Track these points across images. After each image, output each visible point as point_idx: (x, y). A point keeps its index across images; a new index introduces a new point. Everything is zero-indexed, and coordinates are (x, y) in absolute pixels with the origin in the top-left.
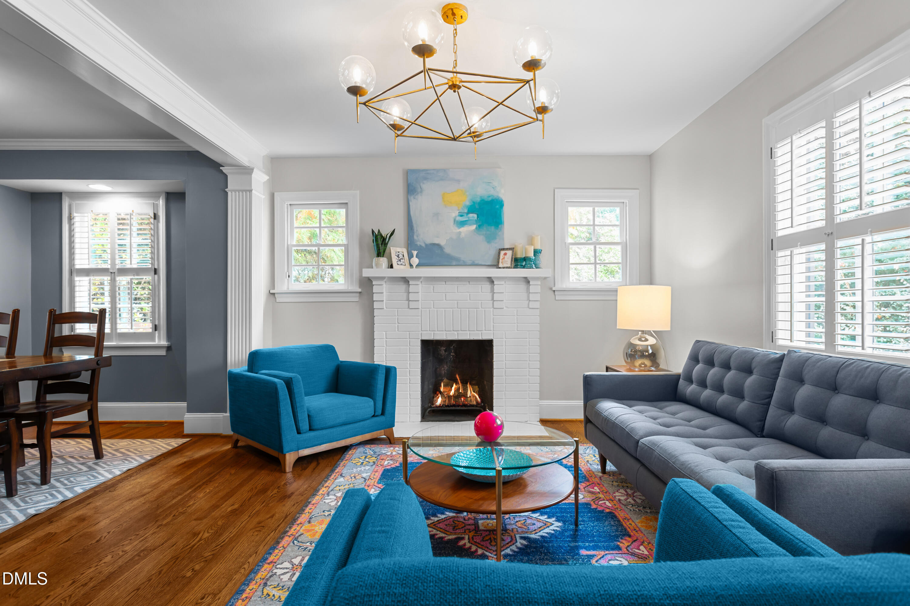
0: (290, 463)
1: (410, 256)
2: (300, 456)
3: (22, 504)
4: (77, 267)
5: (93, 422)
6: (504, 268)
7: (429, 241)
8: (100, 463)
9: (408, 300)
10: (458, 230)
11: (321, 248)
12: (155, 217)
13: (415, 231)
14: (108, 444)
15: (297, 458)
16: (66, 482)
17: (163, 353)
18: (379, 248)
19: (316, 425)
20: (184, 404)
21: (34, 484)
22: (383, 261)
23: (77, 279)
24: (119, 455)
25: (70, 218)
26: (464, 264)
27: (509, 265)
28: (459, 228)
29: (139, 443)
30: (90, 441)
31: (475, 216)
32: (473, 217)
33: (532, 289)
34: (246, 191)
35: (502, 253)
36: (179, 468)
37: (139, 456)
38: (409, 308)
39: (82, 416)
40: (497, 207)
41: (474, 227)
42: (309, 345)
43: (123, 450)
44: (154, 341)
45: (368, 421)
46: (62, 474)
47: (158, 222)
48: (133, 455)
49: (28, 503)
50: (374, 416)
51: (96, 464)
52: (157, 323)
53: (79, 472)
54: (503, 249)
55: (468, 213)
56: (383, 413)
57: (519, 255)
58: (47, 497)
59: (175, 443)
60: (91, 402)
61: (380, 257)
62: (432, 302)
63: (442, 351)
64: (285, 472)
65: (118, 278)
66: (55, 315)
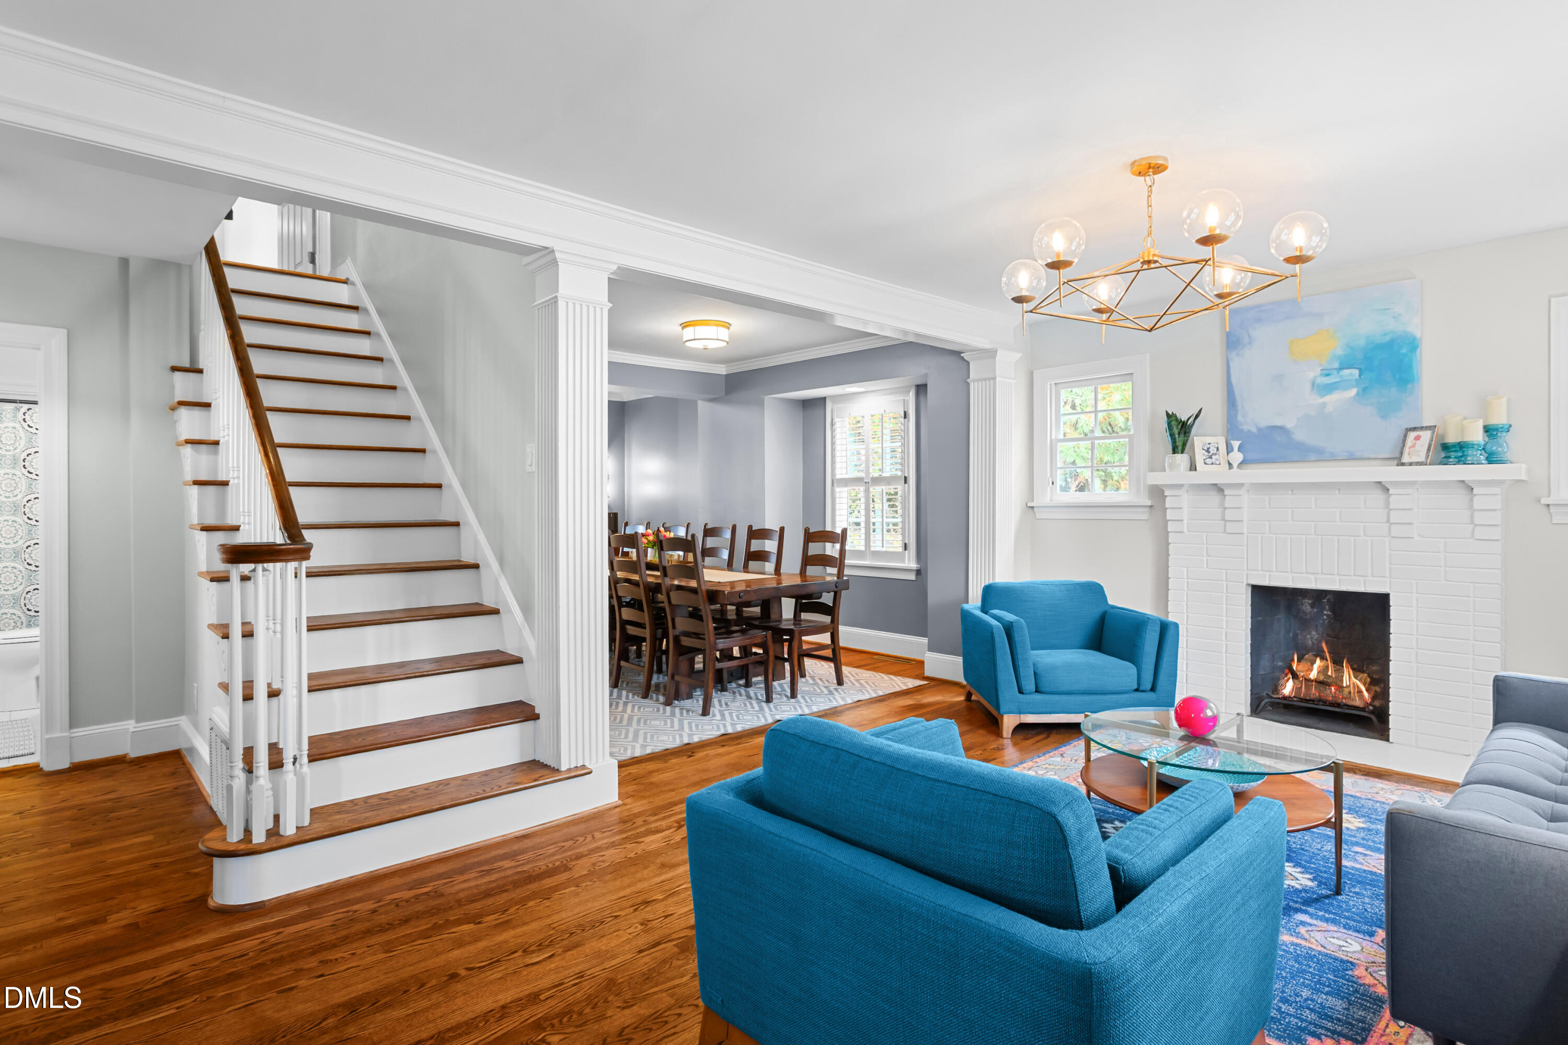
0: (1008, 727)
1: (1229, 449)
2: (1022, 722)
3: (774, 710)
4: (838, 477)
5: (834, 646)
6: (1411, 464)
7: (1264, 424)
8: (839, 690)
9: (1223, 519)
10: (1321, 401)
11: (1096, 442)
12: (905, 415)
13: (1239, 407)
14: (853, 673)
15: (1018, 723)
16: (808, 700)
17: (912, 577)
18: (1175, 439)
19: (1044, 686)
20: (925, 640)
21: (786, 696)
22: (1182, 459)
23: (837, 490)
24: (858, 685)
25: (832, 424)
26: (1333, 458)
27: (1422, 458)
28: (1322, 396)
29: (879, 677)
30: (832, 665)
31: (1356, 372)
32: (1351, 375)
33: (1478, 503)
34: (989, 379)
35: (1412, 435)
36: (903, 709)
37: (873, 690)
38: (1225, 532)
39: (825, 638)
40: (1404, 351)
41: (1354, 392)
42: (1066, 581)
43: (862, 681)
44: (903, 561)
45: (1126, 696)
46: (808, 693)
47: (909, 421)
48: (869, 687)
49: (778, 710)
50: (1137, 690)
51: (836, 689)
52: (906, 542)
53: (820, 694)
54: (1414, 429)
55: (1341, 368)
56: (1153, 689)
57: (1451, 439)
58: (791, 709)
59: (912, 683)
60: (832, 625)
61: (1178, 453)
62: (1267, 523)
63: (1306, 605)
64: (1002, 737)
65: (871, 489)
66: (809, 533)
